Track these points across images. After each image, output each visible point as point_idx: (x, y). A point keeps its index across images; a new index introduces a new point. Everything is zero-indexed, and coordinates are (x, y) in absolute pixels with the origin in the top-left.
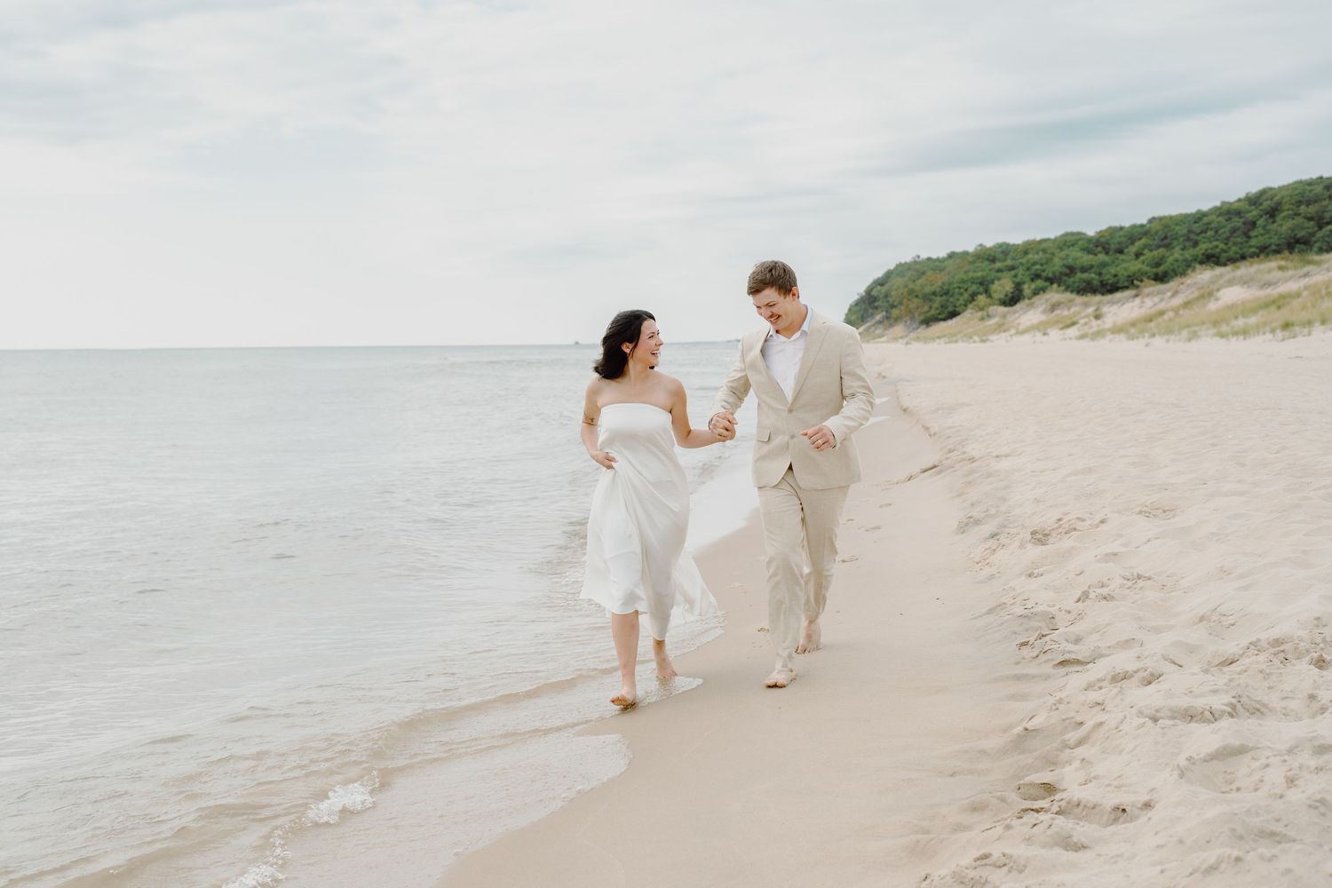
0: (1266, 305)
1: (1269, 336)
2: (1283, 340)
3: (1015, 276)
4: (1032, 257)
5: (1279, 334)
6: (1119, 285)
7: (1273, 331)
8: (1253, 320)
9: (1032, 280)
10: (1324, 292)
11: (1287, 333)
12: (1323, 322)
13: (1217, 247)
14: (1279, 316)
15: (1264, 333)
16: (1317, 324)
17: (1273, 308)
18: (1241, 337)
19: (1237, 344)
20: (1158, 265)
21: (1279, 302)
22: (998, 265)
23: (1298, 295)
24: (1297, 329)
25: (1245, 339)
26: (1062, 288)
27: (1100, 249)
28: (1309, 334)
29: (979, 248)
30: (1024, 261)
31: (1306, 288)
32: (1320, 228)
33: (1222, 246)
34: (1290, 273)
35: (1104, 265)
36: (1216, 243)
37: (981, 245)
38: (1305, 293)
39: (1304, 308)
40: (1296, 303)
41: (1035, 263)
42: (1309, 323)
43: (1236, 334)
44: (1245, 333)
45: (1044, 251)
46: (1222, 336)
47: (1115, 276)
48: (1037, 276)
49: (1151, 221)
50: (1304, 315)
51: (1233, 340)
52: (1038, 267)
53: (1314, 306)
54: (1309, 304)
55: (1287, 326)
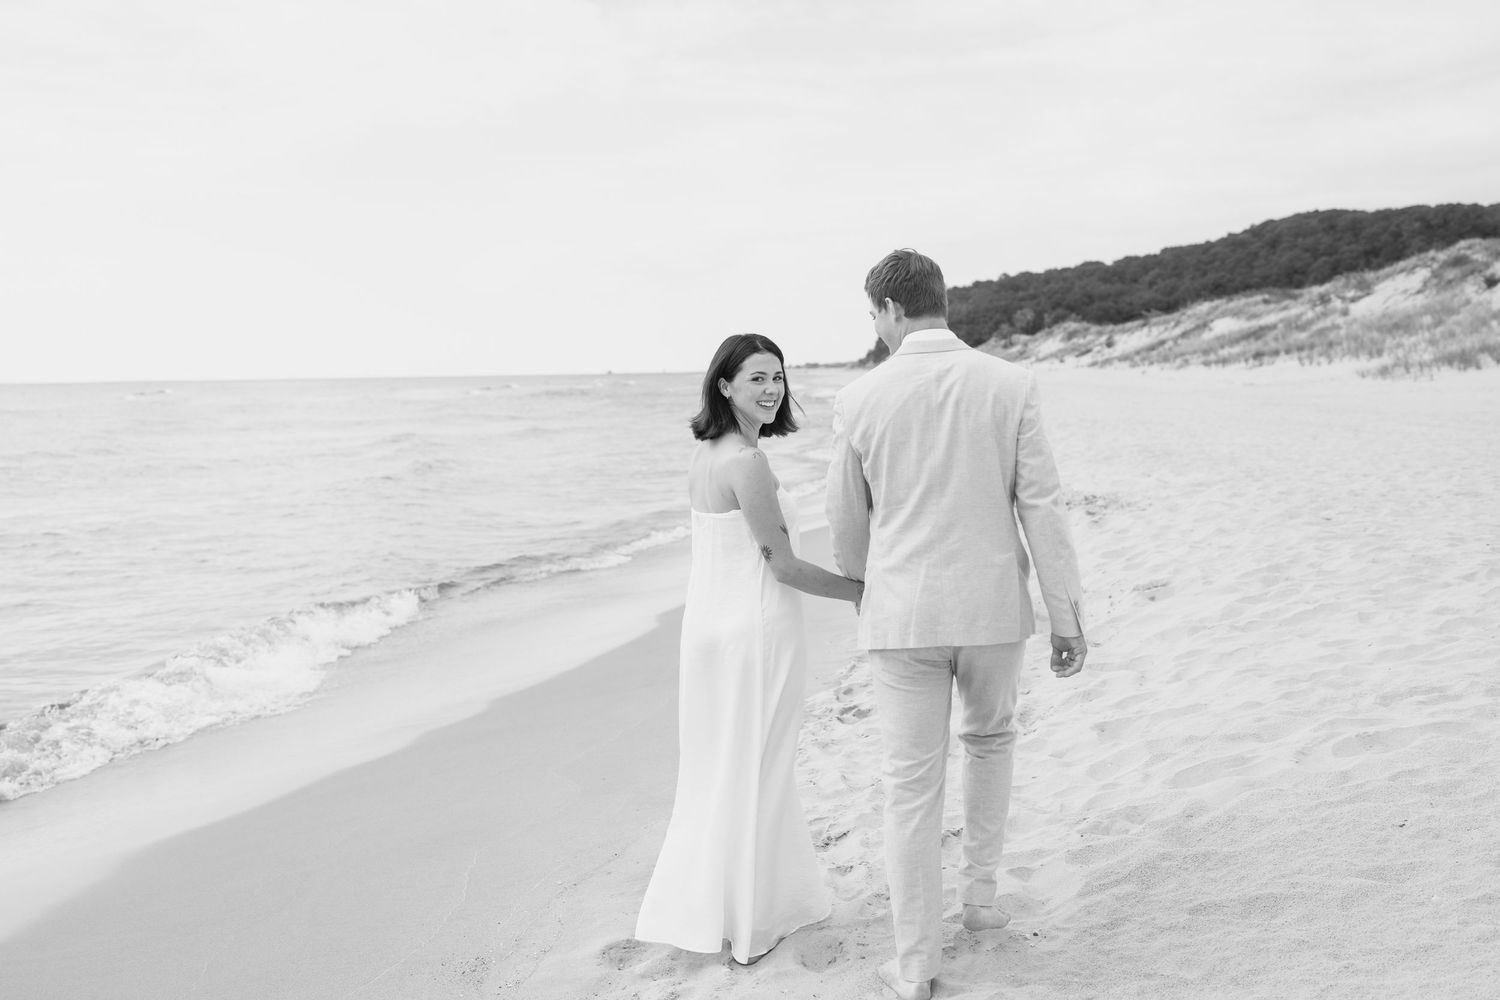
0: (1248, 336)
1: (1243, 364)
2: (1251, 368)
3: (1038, 304)
4: (1053, 286)
5: (1251, 362)
6: (1136, 312)
7: (1246, 360)
8: (1236, 349)
9: (1054, 308)
10: (1294, 325)
11: (1257, 363)
12: (1288, 352)
13: (1223, 276)
14: (1255, 346)
15: (1239, 361)
16: (1282, 354)
17: (1252, 340)
18: (1220, 366)
19: (1216, 371)
20: (1170, 293)
21: (1258, 334)
22: (1021, 294)
23: (1274, 327)
24: (1266, 359)
25: (1224, 366)
26: (1080, 317)
27: (1116, 278)
28: (1273, 363)
29: (1003, 277)
30: (1045, 290)
31: (1281, 321)
32: (1316, 258)
33: (1229, 276)
34: (1272, 306)
35: (1121, 293)
36: (1223, 273)
37: (1005, 275)
38: (1280, 326)
39: (1276, 339)
40: (1271, 335)
41: (1056, 292)
42: (1276, 353)
43: (1217, 362)
44: (1224, 361)
45: (1065, 280)
46: (1207, 364)
47: (1131, 304)
48: (1057, 305)
49: (1165, 251)
50: (1273, 345)
51: (1213, 367)
52: (1059, 296)
53: (1284, 337)
54: (1280, 336)
55: (1258, 355)
